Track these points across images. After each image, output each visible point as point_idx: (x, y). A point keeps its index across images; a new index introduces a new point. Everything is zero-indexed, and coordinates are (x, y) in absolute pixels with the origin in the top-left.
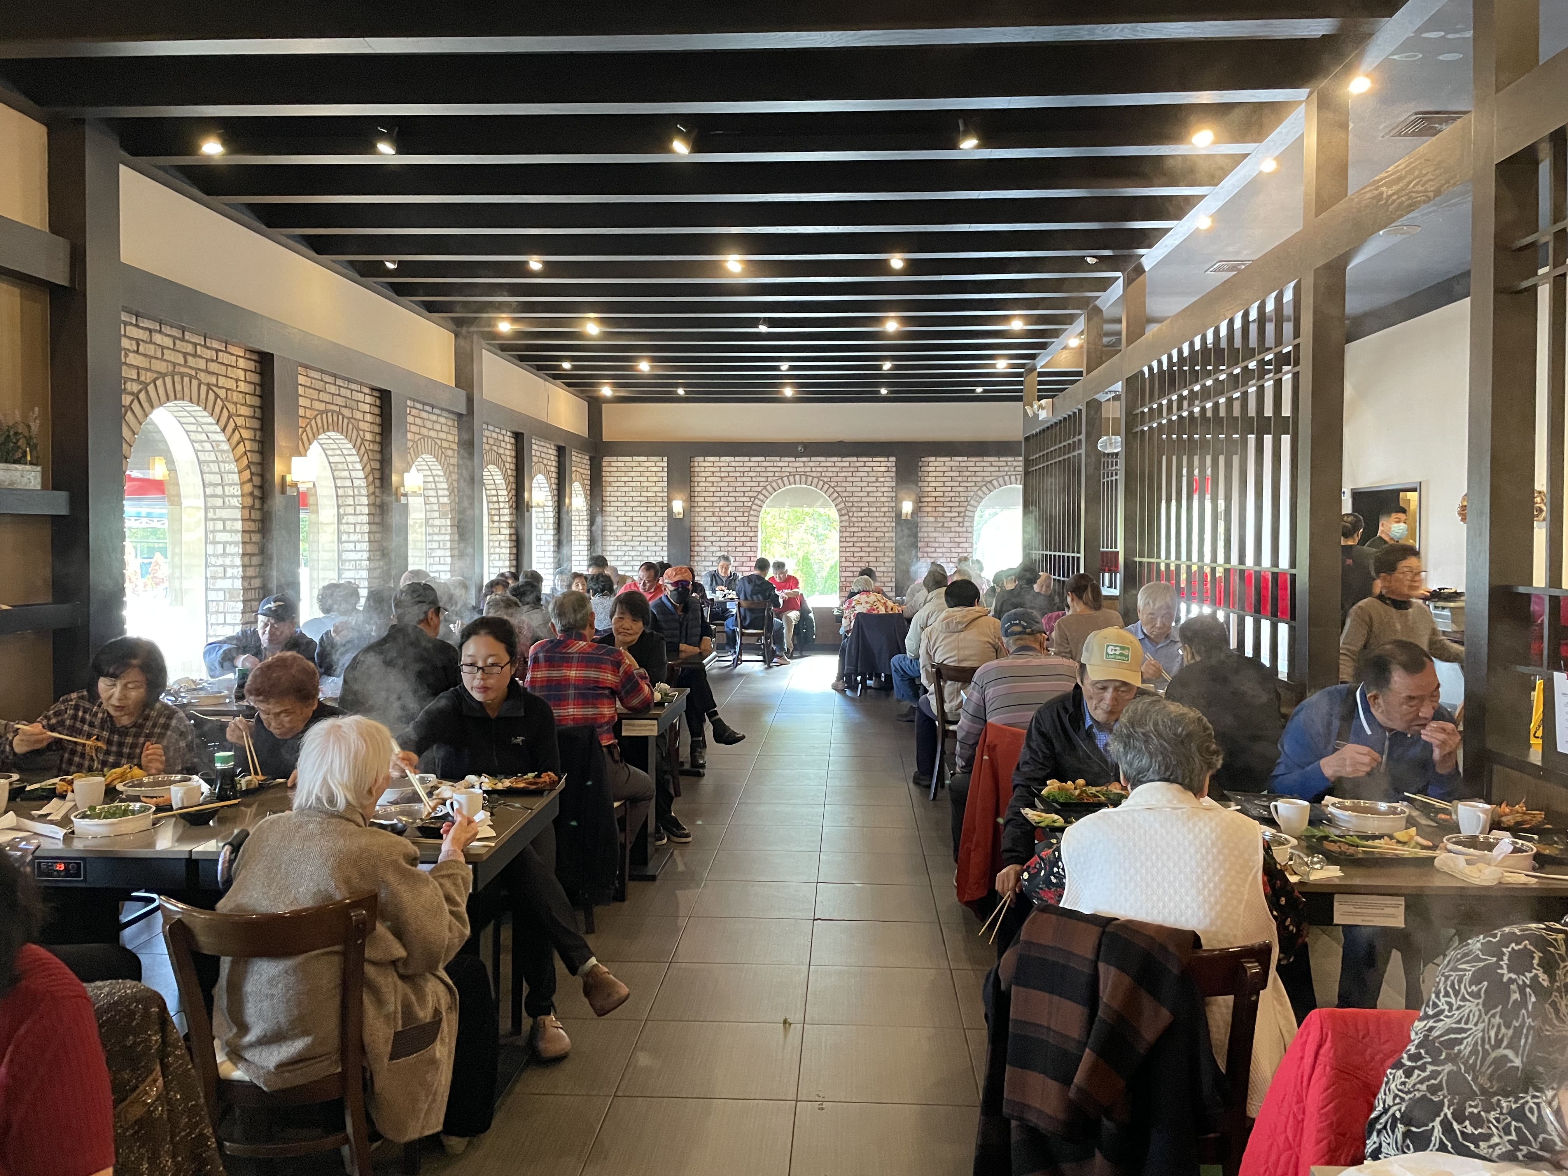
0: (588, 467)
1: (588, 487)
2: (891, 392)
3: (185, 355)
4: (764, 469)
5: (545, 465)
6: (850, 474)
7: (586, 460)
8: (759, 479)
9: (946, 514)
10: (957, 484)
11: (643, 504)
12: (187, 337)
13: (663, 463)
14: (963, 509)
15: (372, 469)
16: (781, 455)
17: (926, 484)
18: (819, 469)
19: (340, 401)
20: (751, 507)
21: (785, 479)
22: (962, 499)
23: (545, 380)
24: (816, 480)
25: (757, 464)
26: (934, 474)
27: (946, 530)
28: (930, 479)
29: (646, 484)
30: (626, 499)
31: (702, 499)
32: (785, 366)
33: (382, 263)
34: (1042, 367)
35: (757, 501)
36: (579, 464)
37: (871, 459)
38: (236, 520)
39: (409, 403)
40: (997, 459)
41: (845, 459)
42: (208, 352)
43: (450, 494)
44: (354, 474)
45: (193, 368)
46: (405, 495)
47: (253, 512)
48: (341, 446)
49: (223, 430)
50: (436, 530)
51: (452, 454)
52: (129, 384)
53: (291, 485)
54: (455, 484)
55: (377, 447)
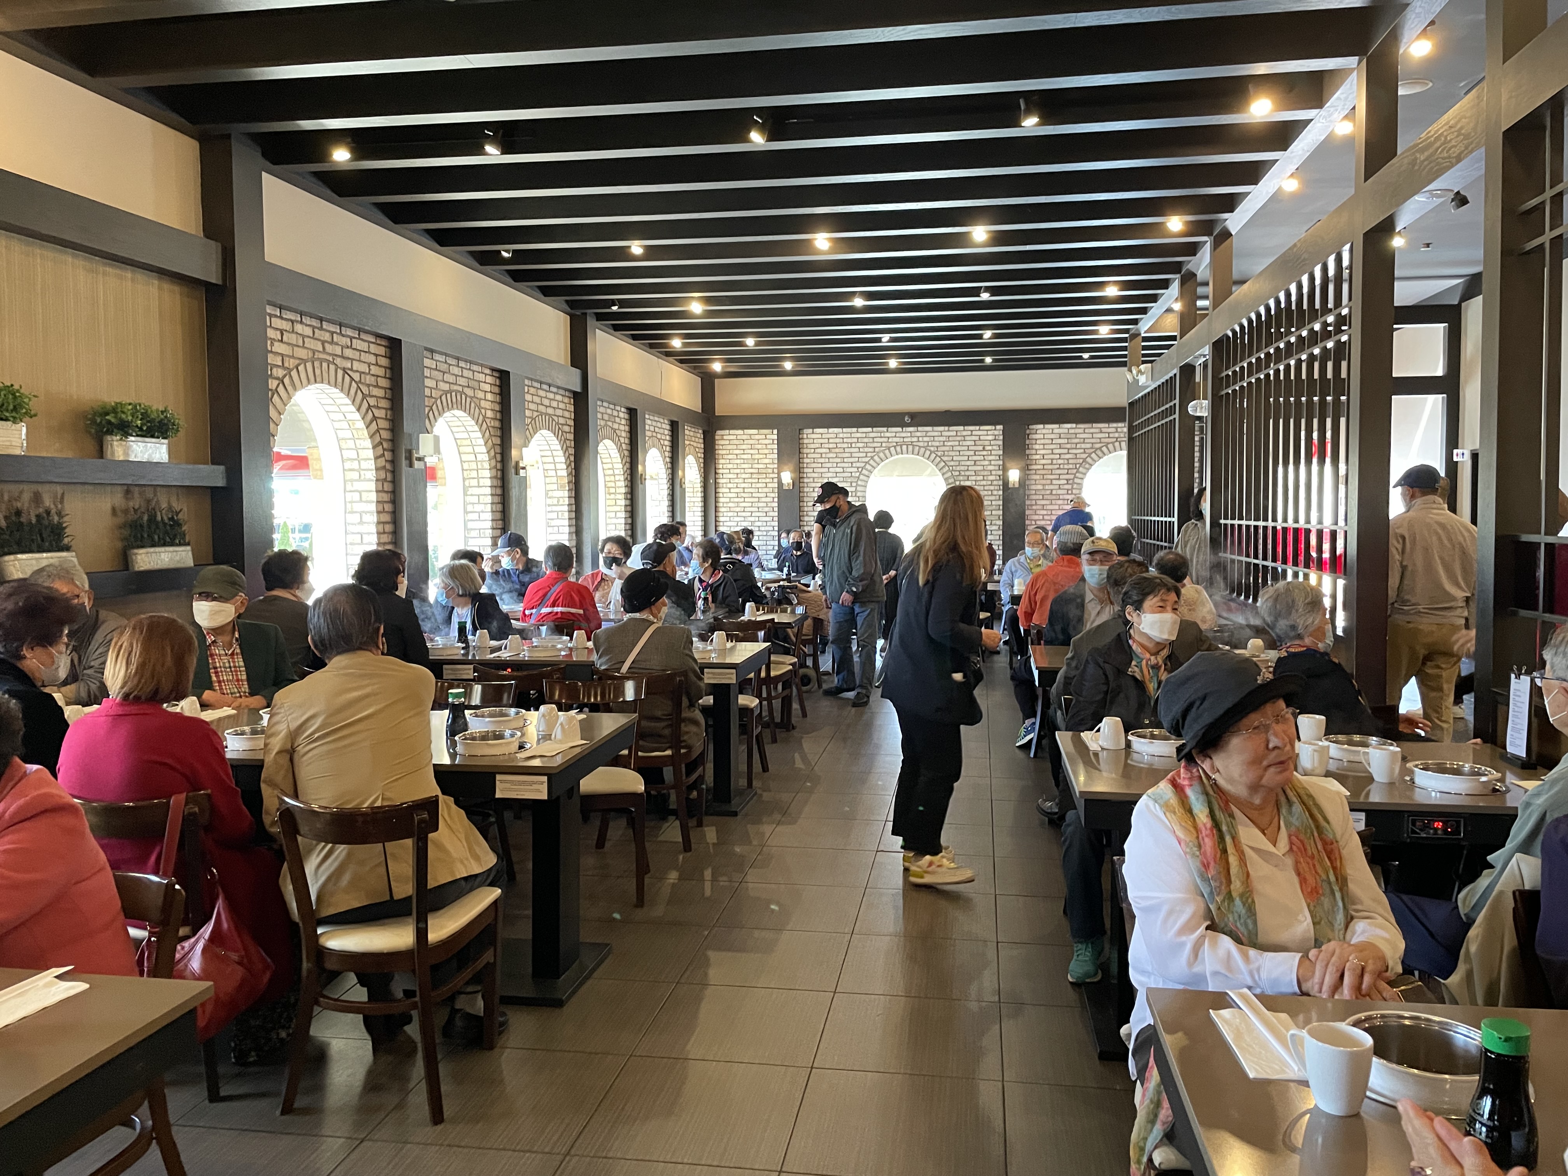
0: (701, 441)
1: (702, 460)
2: (994, 360)
3: (323, 342)
4: (871, 440)
5: (659, 440)
6: (957, 443)
7: (700, 435)
8: (866, 450)
9: (1054, 482)
10: (1066, 451)
11: (754, 476)
12: (324, 327)
13: (772, 435)
14: (1072, 477)
15: (494, 445)
16: (888, 426)
17: (1034, 452)
18: (926, 439)
19: (462, 381)
20: (858, 478)
21: (892, 449)
22: (1071, 466)
23: (658, 357)
24: (923, 450)
25: (864, 435)
26: (1042, 441)
27: (1054, 497)
28: (1037, 447)
29: (757, 456)
30: (738, 471)
31: (811, 470)
32: (886, 337)
33: (499, 252)
34: (1145, 332)
35: (864, 472)
36: (692, 437)
37: (977, 428)
38: (371, 491)
39: (527, 382)
40: (1107, 425)
41: (952, 428)
42: (344, 339)
43: (568, 467)
44: (477, 449)
45: (330, 354)
46: (524, 468)
47: (386, 484)
48: (465, 423)
49: (358, 410)
50: (555, 501)
51: (569, 430)
52: (274, 370)
53: (420, 459)
54: (572, 458)
55: (497, 424)
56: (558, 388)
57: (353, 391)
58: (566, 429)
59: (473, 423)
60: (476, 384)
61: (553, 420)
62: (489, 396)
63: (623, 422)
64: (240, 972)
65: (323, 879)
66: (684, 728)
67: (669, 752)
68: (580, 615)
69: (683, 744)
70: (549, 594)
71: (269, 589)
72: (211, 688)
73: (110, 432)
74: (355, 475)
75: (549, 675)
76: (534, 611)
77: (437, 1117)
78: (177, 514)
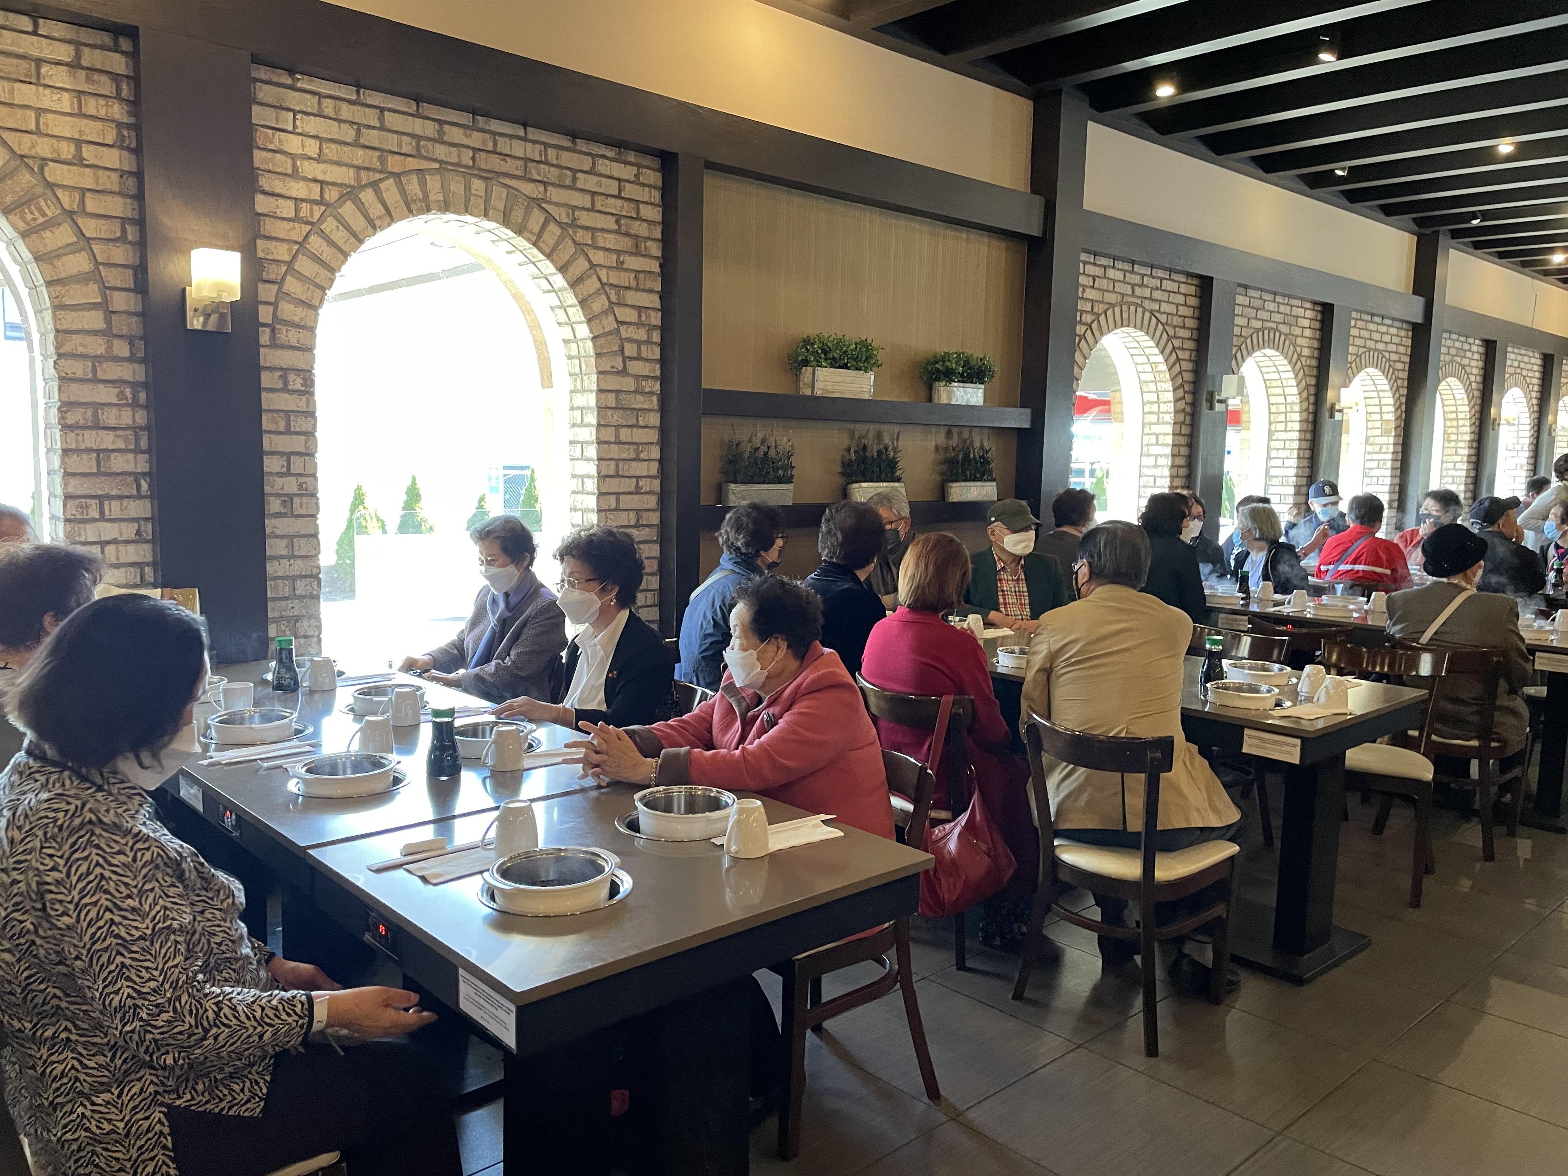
5: (1524, 377)
12: (1136, 270)
15: (1307, 385)
19: (1277, 317)
23: (1533, 278)
33: (1333, 171)
38: (1168, 434)
39: (1354, 315)
42: (1154, 281)
43: (1396, 410)
44: (1288, 391)
45: (1139, 297)
46: (1340, 411)
47: (1184, 428)
48: (1277, 363)
49: (1162, 352)
50: (1377, 449)
51: (1402, 368)
52: (1084, 316)
53: (1220, 401)
54: (1403, 400)
55: (1314, 363)
56: (1394, 319)
57: (1158, 333)
58: (1399, 366)
59: (1285, 362)
60: (1293, 320)
61: (1383, 356)
62: (1308, 333)
63: (1476, 356)
64: (987, 861)
65: (1062, 795)
66: (1498, 716)
67: (1475, 743)
68: (1386, 575)
69: (1494, 736)
70: (1350, 551)
71: (1058, 525)
72: (998, 610)
73: (938, 379)
74: (1153, 418)
75: (1328, 636)
76: (1331, 567)
77: (1152, 1049)
78: (987, 452)
